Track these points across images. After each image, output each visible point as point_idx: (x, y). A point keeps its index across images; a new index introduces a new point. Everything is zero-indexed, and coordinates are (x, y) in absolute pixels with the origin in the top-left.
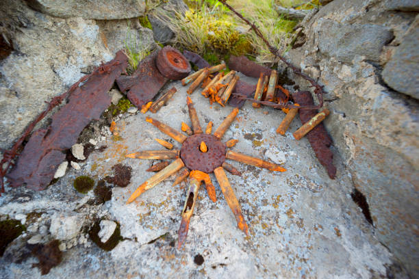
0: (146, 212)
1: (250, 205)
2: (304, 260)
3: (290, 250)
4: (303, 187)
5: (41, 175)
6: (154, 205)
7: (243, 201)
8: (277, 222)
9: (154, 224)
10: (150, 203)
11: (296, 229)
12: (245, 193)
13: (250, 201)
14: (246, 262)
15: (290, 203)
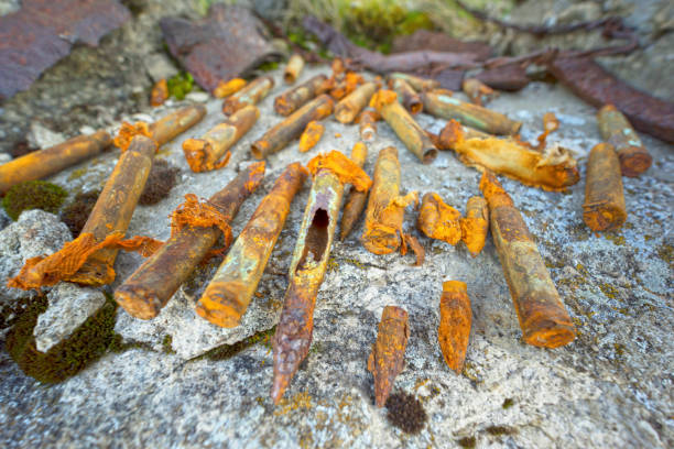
8: (640, 283)
15: (657, 229)
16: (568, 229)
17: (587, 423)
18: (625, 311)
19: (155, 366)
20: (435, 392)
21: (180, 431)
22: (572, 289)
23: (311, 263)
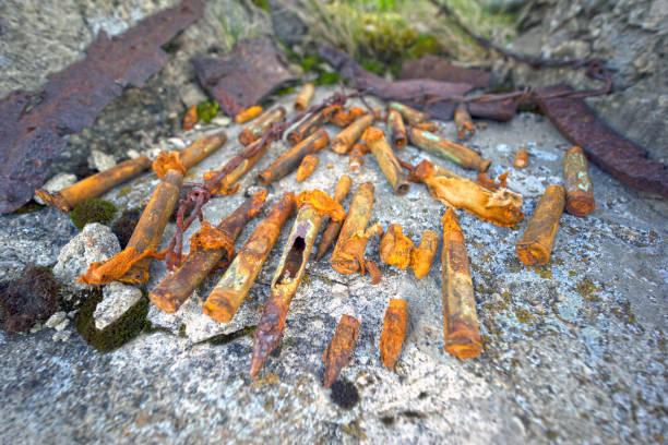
4: (604, 237)
8: (556, 311)
15: (582, 266)
16: (506, 261)
18: (529, 334)
20: (370, 381)
21: (186, 390)
22: (492, 313)
23: (287, 280)
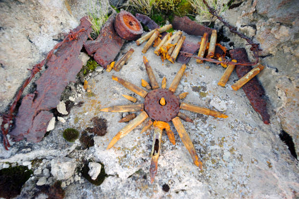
0: (122, 155)
1: (201, 145)
2: (244, 185)
3: (233, 179)
4: (241, 130)
5: (36, 131)
6: (128, 149)
7: (196, 143)
8: (222, 158)
9: (130, 164)
10: (125, 148)
11: (237, 163)
12: (197, 136)
13: (201, 143)
14: (201, 189)
17: (199, 190)
18: (214, 168)
19: (116, 181)
20: (172, 183)
21: (125, 194)
22: (205, 161)
